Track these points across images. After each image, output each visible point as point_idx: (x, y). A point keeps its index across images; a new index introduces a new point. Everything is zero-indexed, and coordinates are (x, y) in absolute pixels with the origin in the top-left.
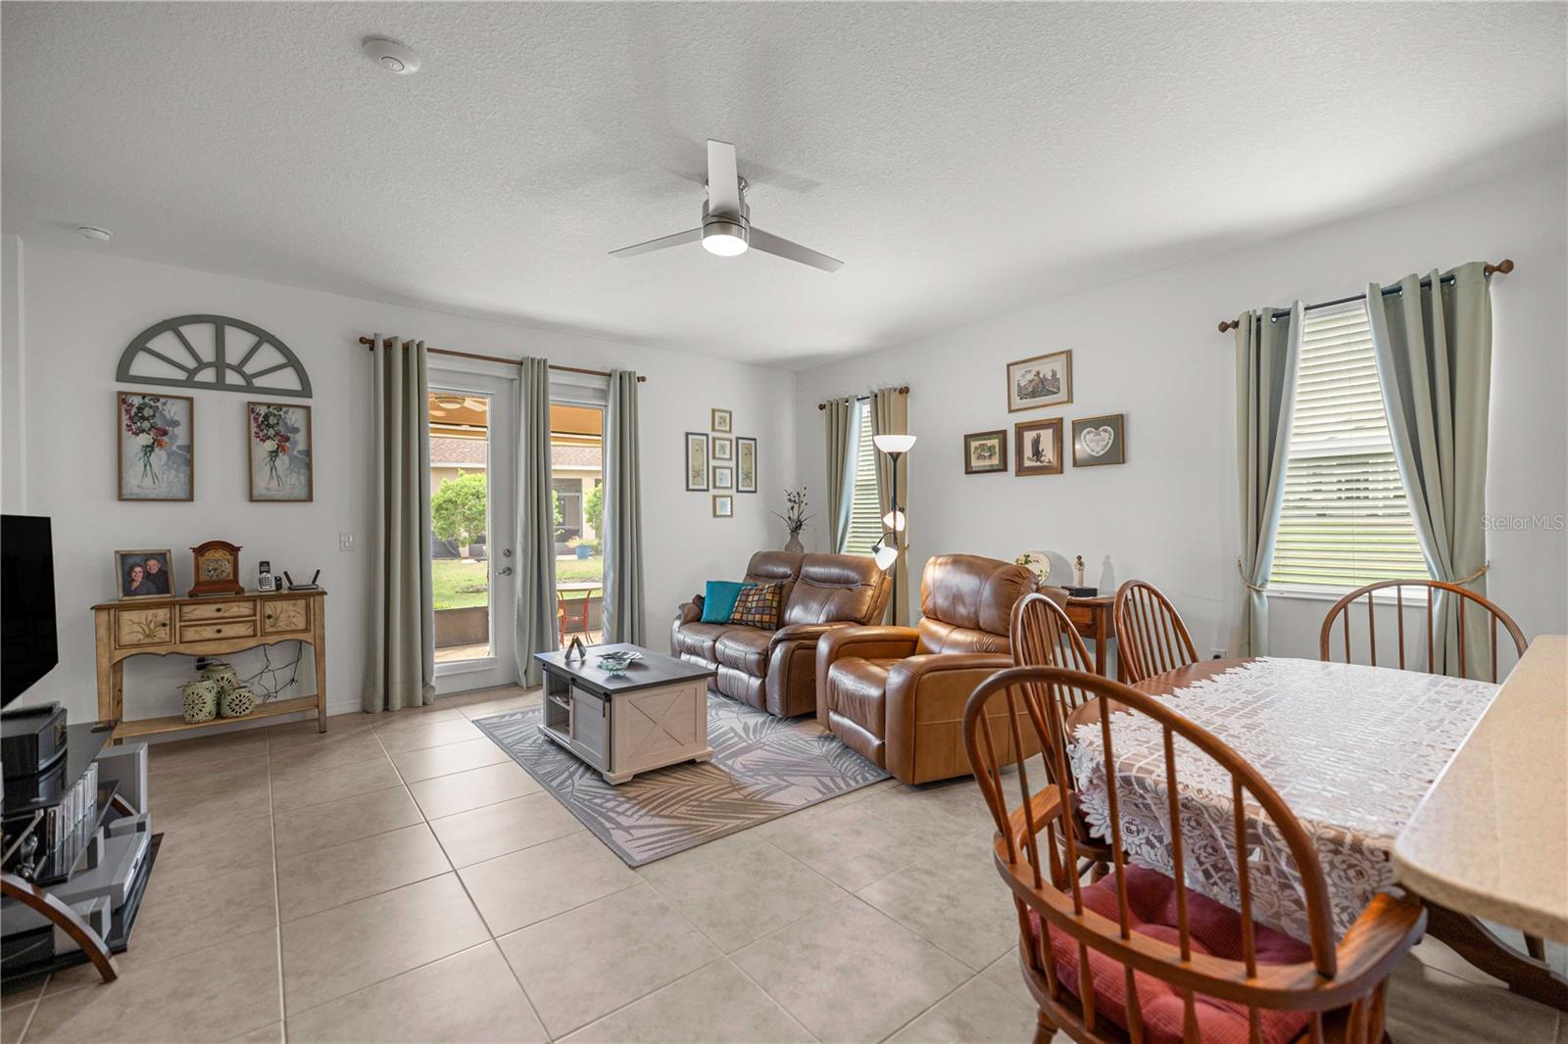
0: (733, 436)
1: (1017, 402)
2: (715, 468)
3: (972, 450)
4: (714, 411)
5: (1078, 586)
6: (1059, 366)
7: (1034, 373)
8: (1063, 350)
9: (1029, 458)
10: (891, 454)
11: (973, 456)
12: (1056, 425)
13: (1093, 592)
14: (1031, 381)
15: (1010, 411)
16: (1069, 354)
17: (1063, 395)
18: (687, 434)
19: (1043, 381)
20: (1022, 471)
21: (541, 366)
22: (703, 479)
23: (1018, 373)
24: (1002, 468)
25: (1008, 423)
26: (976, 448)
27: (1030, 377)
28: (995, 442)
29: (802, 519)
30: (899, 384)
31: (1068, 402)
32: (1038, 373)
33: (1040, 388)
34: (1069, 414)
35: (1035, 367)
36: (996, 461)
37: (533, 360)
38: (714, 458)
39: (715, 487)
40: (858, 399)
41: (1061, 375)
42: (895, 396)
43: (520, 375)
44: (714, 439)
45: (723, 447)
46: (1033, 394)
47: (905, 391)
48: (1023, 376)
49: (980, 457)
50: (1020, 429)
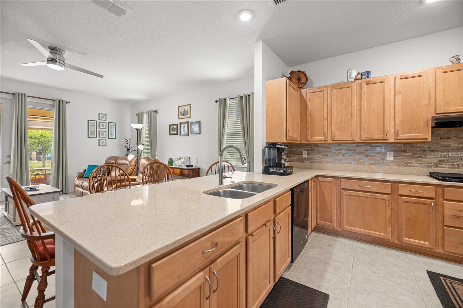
0: (107, 122)
1: (181, 117)
2: (99, 131)
3: (171, 129)
4: (99, 114)
5: (189, 165)
6: (188, 107)
7: (183, 109)
8: (189, 104)
9: (182, 132)
10: (136, 129)
11: (171, 130)
12: (188, 123)
13: (192, 166)
14: (183, 111)
15: (179, 119)
16: (190, 105)
17: (189, 116)
18: (88, 120)
19: (185, 111)
20: (180, 135)
21: (24, 96)
22: (95, 134)
23: (180, 108)
24: (177, 134)
25: (178, 122)
26: (172, 128)
27: (183, 110)
28: (175, 127)
29: (130, 147)
30: (155, 110)
31: (190, 117)
32: (184, 109)
33: (184, 113)
34: (190, 120)
35: (184, 108)
36: (175, 132)
37: (19, 93)
38: (99, 128)
39: (99, 137)
40: (145, 113)
41: (189, 110)
42: (153, 113)
43: (14, 98)
44: (99, 122)
45: (103, 125)
46: (183, 115)
47: (156, 112)
48: (181, 110)
49: (172, 131)
50: (181, 123)
